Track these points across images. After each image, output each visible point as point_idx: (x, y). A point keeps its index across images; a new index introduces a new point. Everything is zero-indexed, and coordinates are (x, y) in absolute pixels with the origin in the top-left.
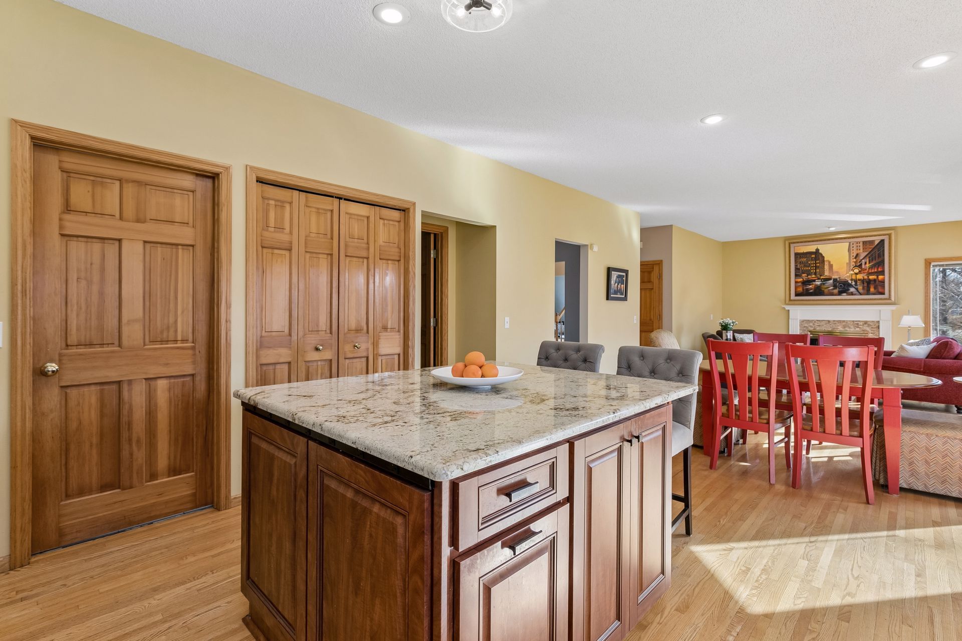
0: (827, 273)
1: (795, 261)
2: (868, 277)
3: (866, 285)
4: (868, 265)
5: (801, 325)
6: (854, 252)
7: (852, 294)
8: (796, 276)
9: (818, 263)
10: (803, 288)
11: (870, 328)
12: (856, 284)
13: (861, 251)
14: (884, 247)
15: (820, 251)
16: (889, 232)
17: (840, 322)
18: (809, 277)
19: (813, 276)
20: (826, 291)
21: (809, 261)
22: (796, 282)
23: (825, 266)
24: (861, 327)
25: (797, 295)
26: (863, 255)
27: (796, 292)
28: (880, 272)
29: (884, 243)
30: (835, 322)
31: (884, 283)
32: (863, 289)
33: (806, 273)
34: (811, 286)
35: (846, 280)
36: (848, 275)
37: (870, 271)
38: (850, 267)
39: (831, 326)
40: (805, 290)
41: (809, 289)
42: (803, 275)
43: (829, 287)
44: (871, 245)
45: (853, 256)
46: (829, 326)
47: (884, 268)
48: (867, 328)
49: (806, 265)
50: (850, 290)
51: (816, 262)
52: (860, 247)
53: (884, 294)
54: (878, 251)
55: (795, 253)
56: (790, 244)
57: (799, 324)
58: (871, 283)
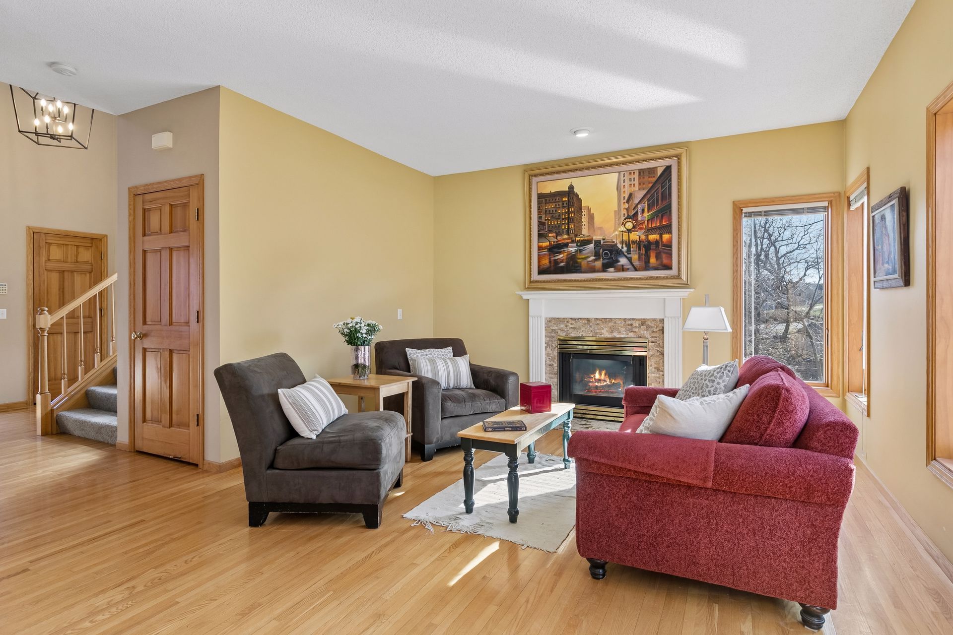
0: (585, 231)
1: (539, 208)
2: (647, 236)
3: (643, 251)
4: (646, 215)
5: (547, 327)
6: (626, 189)
7: (623, 269)
8: (540, 236)
9: (573, 212)
10: (550, 258)
11: (651, 332)
12: (629, 251)
13: (637, 188)
14: (670, 180)
15: (575, 190)
16: (678, 150)
17: (605, 321)
18: (559, 238)
19: (565, 237)
20: (584, 263)
21: (559, 208)
22: (540, 248)
23: (583, 217)
24: (637, 330)
25: (541, 272)
26: (639, 196)
27: (539, 266)
28: (665, 226)
29: (670, 172)
30: (598, 322)
31: (671, 248)
32: (639, 260)
33: (554, 231)
34: (562, 255)
35: (613, 244)
36: (617, 233)
37: (650, 226)
38: (620, 218)
39: (591, 329)
40: (552, 262)
41: (559, 261)
42: (550, 235)
43: (588, 257)
44: (652, 177)
45: (624, 199)
46: (588, 328)
47: (671, 219)
48: (645, 332)
49: (554, 215)
50: (619, 261)
51: (569, 210)
52: (634, 181)
53: (671, 268)
54: (662, 187)
55: (538, 194)
56: (530, 177)
57: (543, 325)
58: (651, 247)
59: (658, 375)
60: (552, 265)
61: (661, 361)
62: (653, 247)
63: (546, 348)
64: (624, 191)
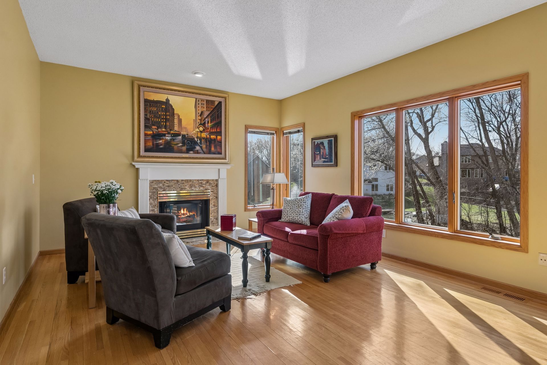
0: (176, 128)
1: (145, 109)
2: (210, 136)
3: (208, 144)
4: (210, 124)
5: (150, 186)
6: (199, 109)
7: (197, 152)
8: (146, 127)
9: (169, 115)
10: (153, 142)
11: (211, 186)
12: (201, 143)
13: (205, 109)
14: (221, 109)
15: (170, 103)
16: (224, 95)
17: (187, 181)
18: (159, 130)
20: (175, 147)
21: (160, 111)
22: (146, 135)
23: (175, 119)
24: (205, 185)
25: (147, 150)
26: (206, 114)
27: (145, 147)
28: (218, 132)
29: (221, 105)
30: (183, 182)
31: (221, 143)
32: (206, 148)
33: (156, 125)
34: (161, 141)
35: (193, 138)
36: (194, 132)
37: (211, 131)
38: (196, 124)
39: (179, 186)
40: (155, 145)
41: (159, 144)
42: (153, 127)
43: (178, 144)
44: (212, 105)
45: (199, 114)
46: (177, 186)
47: (221, 129)
48: (209, 186)
49: (156, 115)
50: (196, 148)
51: (166, 113)
52: (204, 105)
53: (221, 154)
54: (217, 112)
55: (145, 99)
56: (139, 86)
57: (148, 185)
58: (212, 142)
59: (215, 209)
60: (155, 146)
61: (216, 201)
62: (213, 142)
63: (150, 199)
64: (199, 110)
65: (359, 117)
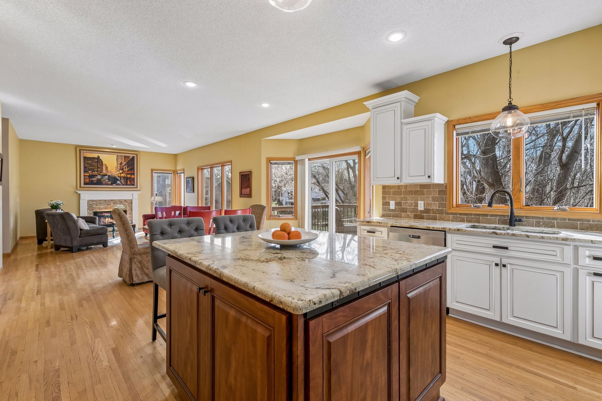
0: (104, 172)
1: (84, 162)
2: (127, 175)
3: (125, 180)
4: (126, 169)
5: (88, 203)
7: (119, 185)
8: (85, 171)
9: (99, 165)
10: (89, 180)
11: (128, 203)
12: (121, 179)
13: (123, 161)
14: (134, 161)
15: (100, 158)
16: (137, 153)
17: (112, 200)
18: (93, 173)
19: (96, 173)
20: (104, 182)
21: (93, 163)
22: (85, 176)
23: (103, 167)
24: (123, 203)
25: (85, 184)
26: (124, 163)
27: (84, 182)
28: (133, 173)
29: (134, 158)
30: (109, 201)
31: (134, 180)
32: (124, 182)
33: (91, 170)
34: (95, 179)
35: (115, 177)
36: (116, 173)
37: (128, 173)
38: (117, 169)
39: (107, 203)
41: (93, 181)
42: (89, 172)
43: (106, 180)
44: (128, 159)
45: (119, 163)
46: (105, 203)
48: (126, 203)
49: (91, 165)
50: (117, 182)
51: (97, 164)
52: (122, 159)
53: (134, 185)
54: (132, 162)
55: (84, 157)
56: (80, 150)
57: (87, 203)
58: (128, 179)
60: (90, 182)
61: (131, 211)
63: (87, 210)
64: (119, 161)
65: (202, 169)
